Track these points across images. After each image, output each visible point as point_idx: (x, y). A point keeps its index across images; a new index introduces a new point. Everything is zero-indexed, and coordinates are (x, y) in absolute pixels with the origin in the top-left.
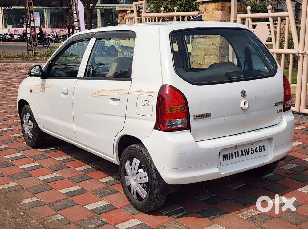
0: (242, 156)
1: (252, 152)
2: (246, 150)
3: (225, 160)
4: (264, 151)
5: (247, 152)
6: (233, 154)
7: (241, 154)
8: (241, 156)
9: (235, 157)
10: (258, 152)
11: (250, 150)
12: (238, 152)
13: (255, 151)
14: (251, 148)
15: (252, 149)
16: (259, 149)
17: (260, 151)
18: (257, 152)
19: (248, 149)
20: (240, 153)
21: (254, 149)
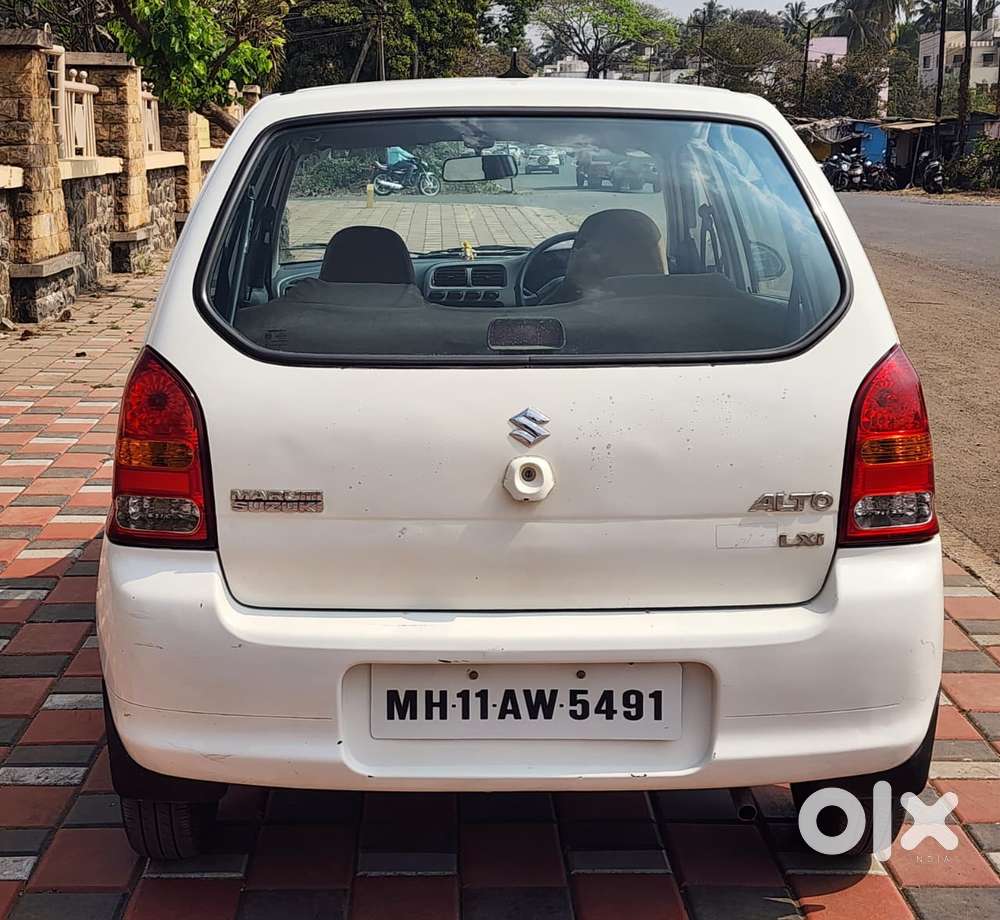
0: (510, 717)
1: (579, 708)
2: (541, 693)
3: (402, 717)
4: (658, 716)
5: (542, 705)
6: (453, 700)
7: (504, 704)
8: (502, 716)
9: (466, 715)
10: (619, 717)
11: (563, 698)
12: (483, 695)
13: (598, 710)
14: (573, 694)
15: (579, 697)
16: (626, 703)
17: (627, 715)
18: (610, 713)
19: (554, 693)
20: (496, 699)
21: (593, 700)
